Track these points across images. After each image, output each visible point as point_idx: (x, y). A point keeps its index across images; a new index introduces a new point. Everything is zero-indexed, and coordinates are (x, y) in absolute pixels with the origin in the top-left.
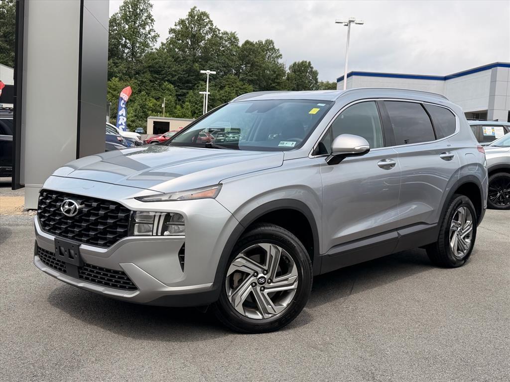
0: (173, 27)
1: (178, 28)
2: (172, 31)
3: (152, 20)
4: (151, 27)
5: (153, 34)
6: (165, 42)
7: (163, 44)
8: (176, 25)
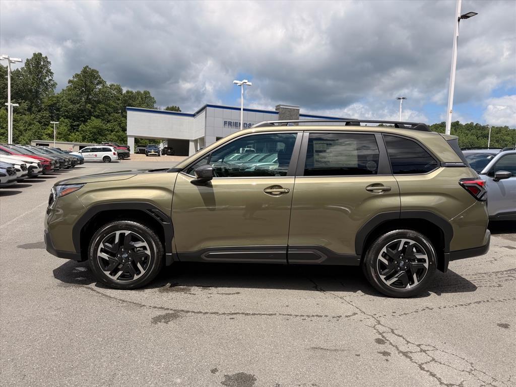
0: (72, 79)
1: (75, 79)
2: (70, 81)
3: (51, 73)
4: (50, 78)
5: (52, 82)
6: (65, 88)
7: (63, 90)
8: (73, 78)
